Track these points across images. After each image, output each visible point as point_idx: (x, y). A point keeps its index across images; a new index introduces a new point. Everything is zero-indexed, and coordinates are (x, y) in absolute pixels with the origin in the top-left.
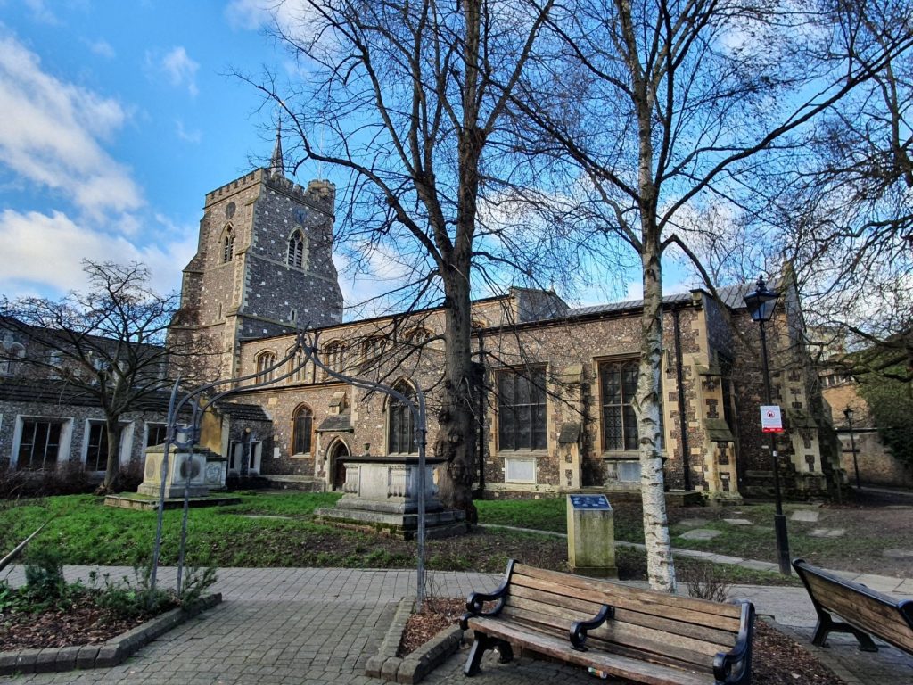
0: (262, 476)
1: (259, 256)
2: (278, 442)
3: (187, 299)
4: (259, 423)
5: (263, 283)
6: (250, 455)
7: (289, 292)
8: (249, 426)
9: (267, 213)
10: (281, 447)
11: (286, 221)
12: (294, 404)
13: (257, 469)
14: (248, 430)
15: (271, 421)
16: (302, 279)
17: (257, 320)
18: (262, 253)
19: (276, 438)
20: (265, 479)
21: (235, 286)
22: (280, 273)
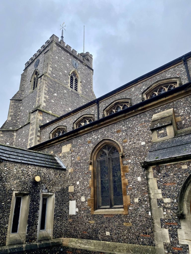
0: (55, 241)
1: (52, 79)
2: (73, 194)
3: (12, 114)
4: (52, 171)
5: (55, 94)
6: (40, 211)
7: (71, 103)
8: (39, 174)
9: (57, 57)
10: (77, 199)
11: (68, 65)
12: (91, 145)
13: (49, 230)
14: (38, 179)
15: (65, 170)
16: (78, 97)
17: (52, 115)
18: (54, 77)
19: (71, 189)
20: (59, 245)
21: (38, 95)
22: (65, 91)
